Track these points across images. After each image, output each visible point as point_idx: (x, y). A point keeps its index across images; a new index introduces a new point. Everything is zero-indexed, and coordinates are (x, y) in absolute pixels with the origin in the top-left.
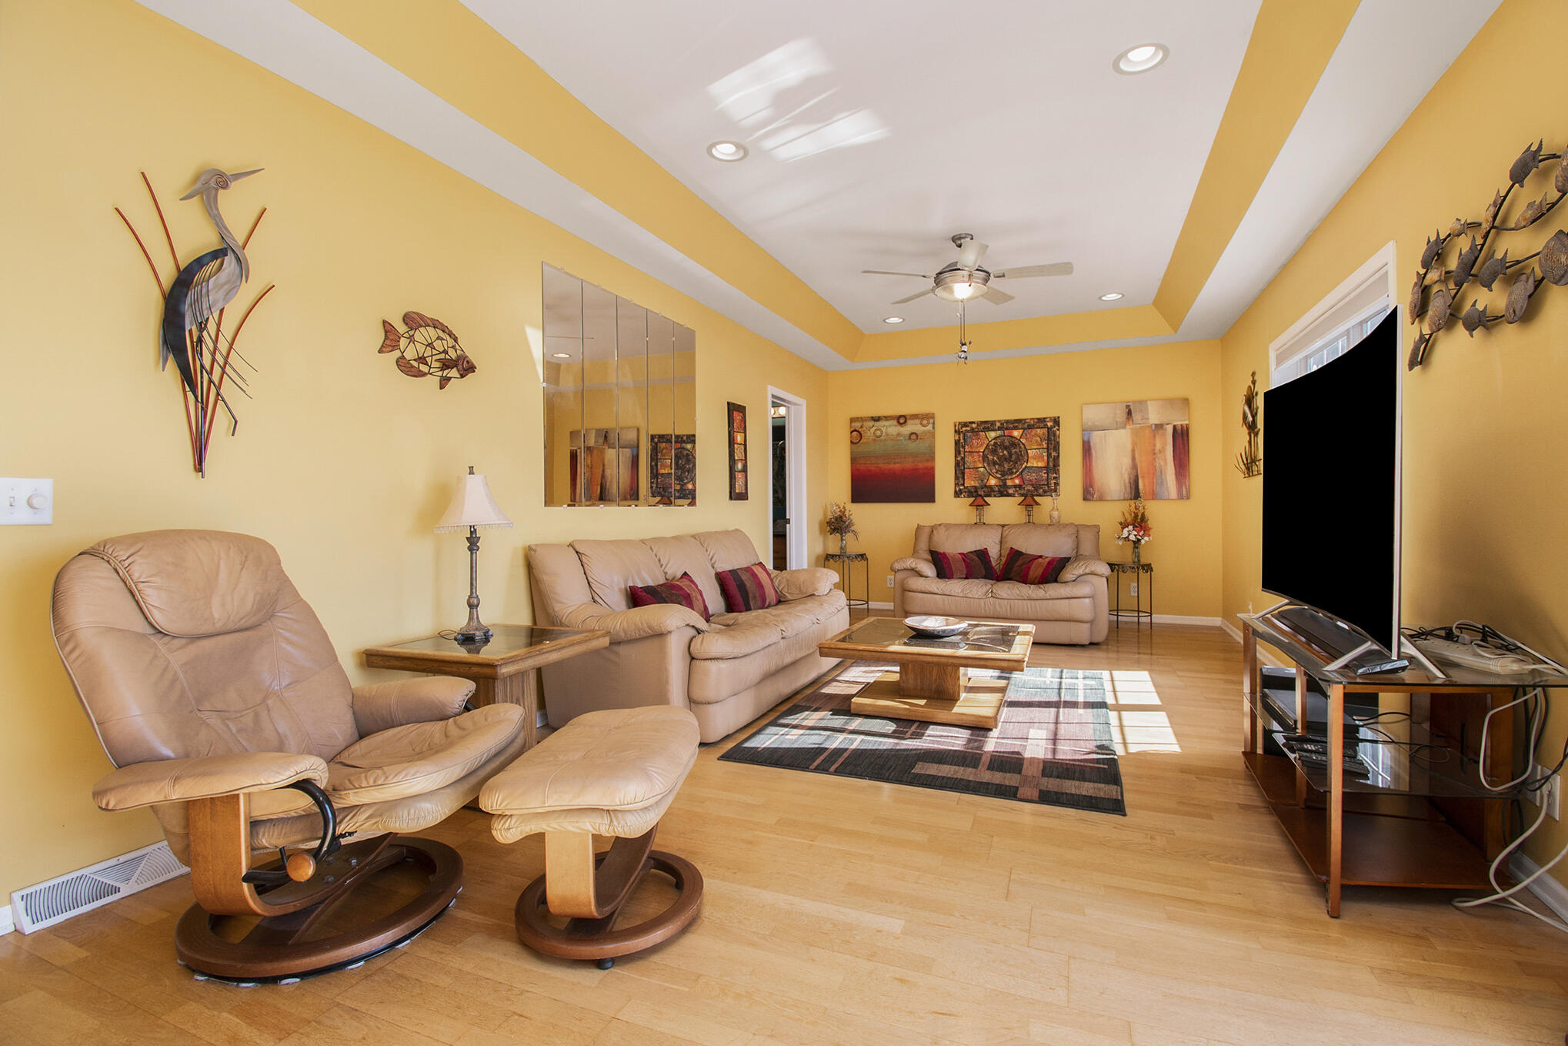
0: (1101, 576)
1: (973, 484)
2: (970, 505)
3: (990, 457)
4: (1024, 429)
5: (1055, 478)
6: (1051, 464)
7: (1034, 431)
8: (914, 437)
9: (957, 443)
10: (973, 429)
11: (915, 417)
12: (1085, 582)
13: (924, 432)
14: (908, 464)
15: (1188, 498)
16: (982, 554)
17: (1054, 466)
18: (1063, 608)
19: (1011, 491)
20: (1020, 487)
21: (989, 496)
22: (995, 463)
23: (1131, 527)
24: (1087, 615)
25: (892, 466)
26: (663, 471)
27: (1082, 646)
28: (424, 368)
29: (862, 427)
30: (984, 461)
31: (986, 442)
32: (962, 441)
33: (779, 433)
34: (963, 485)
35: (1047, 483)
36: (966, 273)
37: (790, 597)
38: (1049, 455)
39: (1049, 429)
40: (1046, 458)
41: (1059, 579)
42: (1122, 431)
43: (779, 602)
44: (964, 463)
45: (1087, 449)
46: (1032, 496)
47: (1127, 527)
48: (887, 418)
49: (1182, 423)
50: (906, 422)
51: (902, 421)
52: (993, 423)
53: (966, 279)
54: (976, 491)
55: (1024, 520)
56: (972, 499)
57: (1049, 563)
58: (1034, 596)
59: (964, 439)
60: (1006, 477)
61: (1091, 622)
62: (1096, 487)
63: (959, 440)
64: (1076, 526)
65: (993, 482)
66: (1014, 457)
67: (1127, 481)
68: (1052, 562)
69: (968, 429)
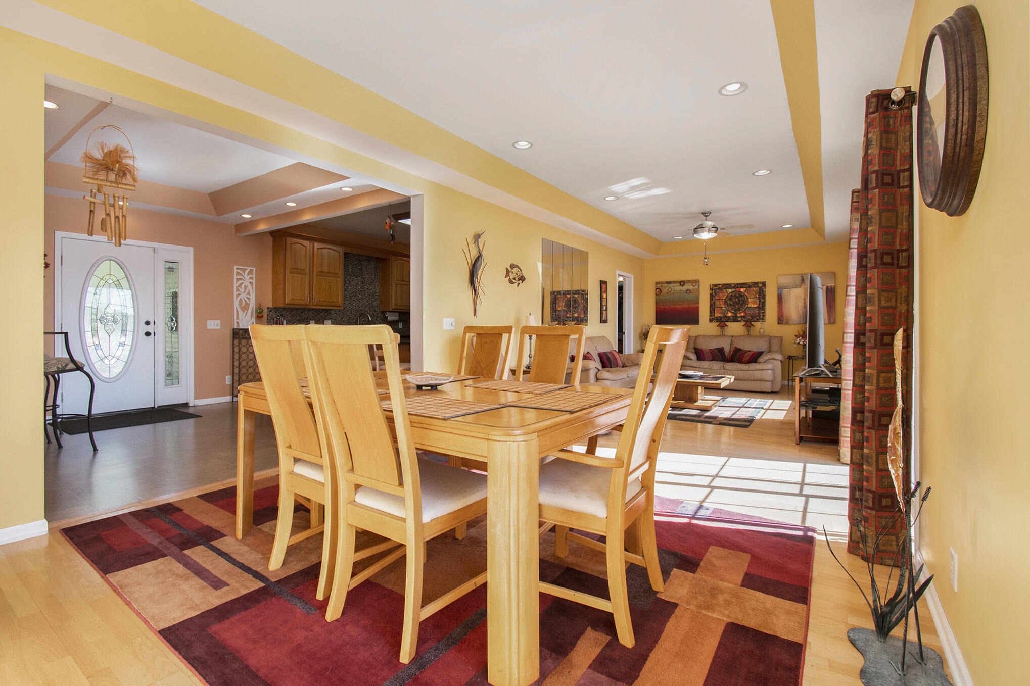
0: (778, 360)
1: (719, 315)
2: (717, 326)
3: (729, 302)
4: (747, 288)
5: (763, 313)
6: (761, 306)
7: (752, 289)
8: (688, 292)
9: (711, 295)
10: (719, 288)
11: (689, 282)
12: (770, 363)
13: (693, 289)
14: (685, 305)
15: (834, 323)
16: (721, 350)
17: (762, 307)
18: (758, 374)
19: (739, 319)
20: (743, 317)
21: (728, 321)
22: (731, 305)
23: (801, 338)
24: (770, 378)
25: (677, 306)
26: (559, 309)
27: (768, 393)
28: (514, 281)
29: (661, 287)
30: (725, 304)
31: (727, 294)
32: (714, 294)
33: (621, 289)
34: (714, 316)
35: (759, 315)
36: (707, 229)
37: (627, 365)
38: (760, 301)
39: (760, 288)
40: (758, 303)
41: (757, 361)
42: (799, 289)
43: (623, 367)
44: (715, 305)
45: (780, 298)
46: (750, 322)
47: (799, 337)
48: (674, 282)
49: (832, 285)
50: (684, 284)
51: (682, 284)
52: (730, 285)
53: (707, 231)
54: (721, 319)
55: (745, 333)
56: (719, 323)
57: (753, 354)
58: (743, 369)
59: (715, 293)
60: (737, 312)
61: (772, 381)
62: (784, 317)
63: (712, 293)
64: (770, 337)
65: (730, 314)
66: (741, 302)
67: (801, 314)
68: (755, 353)
69: (717, 288)
